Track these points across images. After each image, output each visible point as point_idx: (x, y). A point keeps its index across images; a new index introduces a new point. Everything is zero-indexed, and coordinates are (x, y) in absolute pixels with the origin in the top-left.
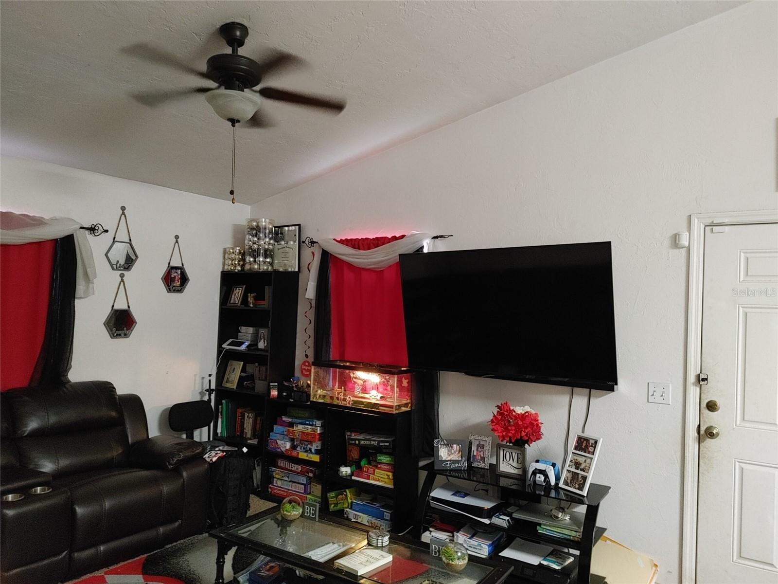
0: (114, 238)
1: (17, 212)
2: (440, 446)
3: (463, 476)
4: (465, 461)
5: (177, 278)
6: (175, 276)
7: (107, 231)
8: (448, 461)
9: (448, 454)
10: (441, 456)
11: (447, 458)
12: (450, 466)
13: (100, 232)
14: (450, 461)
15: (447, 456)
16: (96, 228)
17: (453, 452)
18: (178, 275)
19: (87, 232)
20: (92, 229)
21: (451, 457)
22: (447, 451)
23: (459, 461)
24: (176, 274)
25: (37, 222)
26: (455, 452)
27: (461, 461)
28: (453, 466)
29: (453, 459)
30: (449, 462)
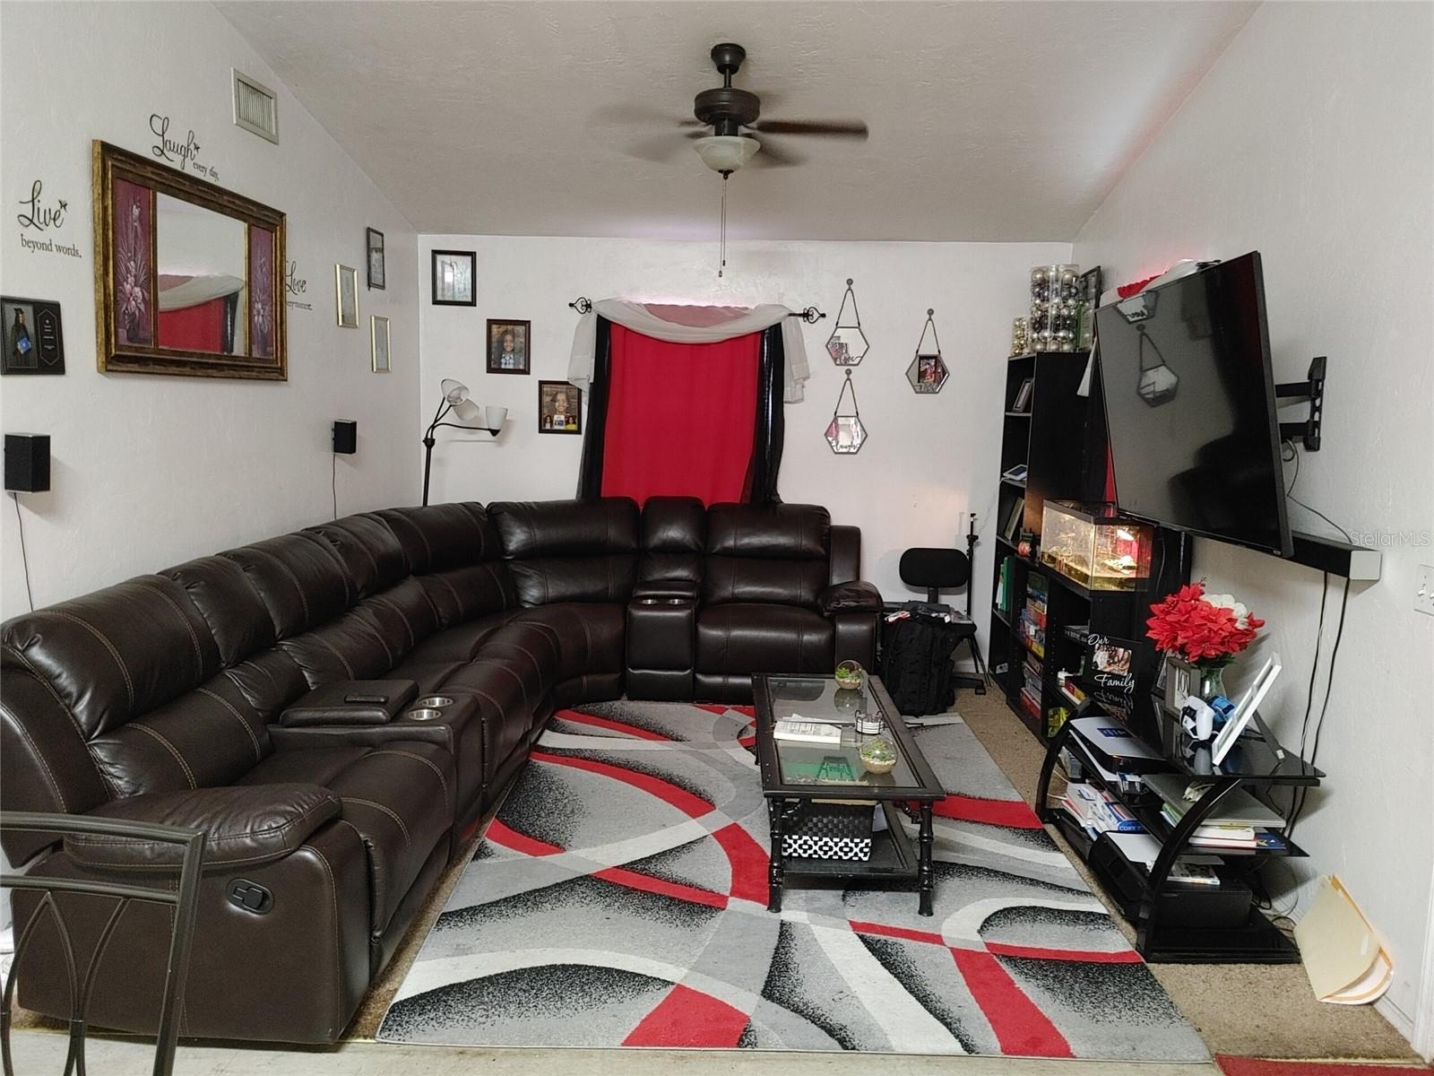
0: (837, 324)
1: (719, 304)
2: (1097, 646)
3: (1127, 703)
4: (1131, 680)
5: (929, 371)
6: (926, 370)
7: (823, 316)
8: (1104, 673)
9: (1108, 661)
10: (1096, 662)
11: (1105, 668)
12: (1105, 683)
13: (815, 318)
14: (1108, 673)
15: (1105, 664)
16: (810, 313)
17: (1116, 659)
18: (931, 367)
19: (801, 319)
20: (806, 315)
21: (1112, 668)
22: (1107, 656)
23: (1123, 677)
24: (927, 366)
25: (739, 314)
26: (1119, 661)
27: (1125, 677)
28: (1110, 683)
29: (1114, 672)
30: (1105, 675)
